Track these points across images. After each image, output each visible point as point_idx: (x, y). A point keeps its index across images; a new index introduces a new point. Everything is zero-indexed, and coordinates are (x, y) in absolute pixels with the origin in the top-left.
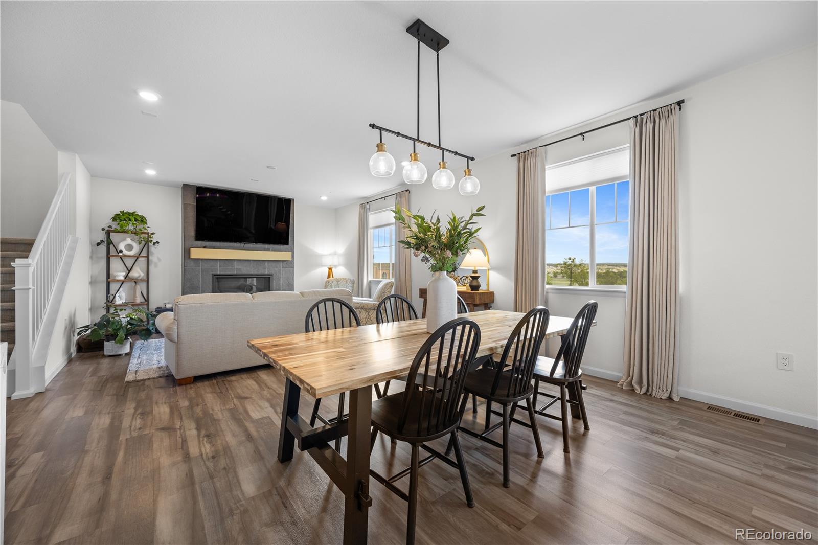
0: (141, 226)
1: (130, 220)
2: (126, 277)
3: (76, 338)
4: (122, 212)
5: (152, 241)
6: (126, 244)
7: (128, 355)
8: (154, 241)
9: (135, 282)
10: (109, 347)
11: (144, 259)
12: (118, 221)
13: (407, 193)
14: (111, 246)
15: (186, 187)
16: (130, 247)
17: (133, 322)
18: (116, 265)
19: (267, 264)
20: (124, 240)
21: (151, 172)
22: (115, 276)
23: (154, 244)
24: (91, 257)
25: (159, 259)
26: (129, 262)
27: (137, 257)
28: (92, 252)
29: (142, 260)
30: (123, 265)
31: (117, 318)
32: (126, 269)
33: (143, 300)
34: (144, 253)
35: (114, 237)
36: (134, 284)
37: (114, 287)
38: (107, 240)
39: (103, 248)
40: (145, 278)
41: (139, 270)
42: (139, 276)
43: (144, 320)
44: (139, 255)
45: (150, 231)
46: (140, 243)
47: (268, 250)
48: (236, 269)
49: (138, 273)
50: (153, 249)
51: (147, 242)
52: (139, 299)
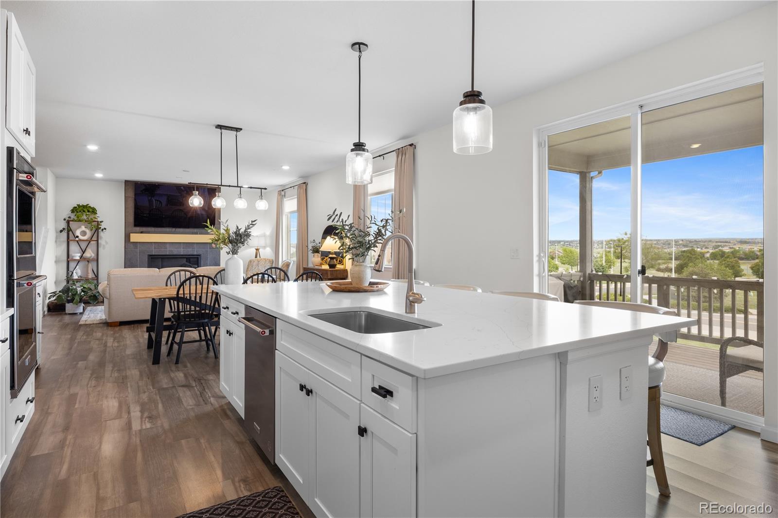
0: (92, 216)
1: (84, 211)
2: (81, 257)
3: (47, 301)
4: (78, 205)
5: (101, 228)
6: (82, 231)
7: (81, 314)
8: (102, 228)
9: (88, 261)
10: (69, 307)
11: (95, 242)
12: (76, 212)
13: (304, 185)
14: (70, 233)
15: (127, 182)
16: (84, 233)
17: (85, 290)
18: (74, 247)
19: (195, 245)
20: (80, 227)
21: (99, 175)
22: (73, 257)
23: (103, 230)
24: (56, 241)
25: (107, 243)
26: (83, 245)
27: (89, 241)
28: (57, 238)
29: (93, 243)
30: (79, 247)
31: (74, 287)
32: (81, 250)
33: (94, 276)
34: (95, 238)
35: (73, 225)
36: (87, 263)
37: (72, 265)
38: (68, 228)
39: (65, 234)
40: (96, 258)
41: (91, 251)
42: (91, 257)
43: (92, 289)
44: (91, 239)
45: (99, 220)
46: (91, 230)
47: (196, 233)
48: (168, 251)
49: (89, 254)
50: (101, 234)
51: (97, 228)
52: (91, 275)
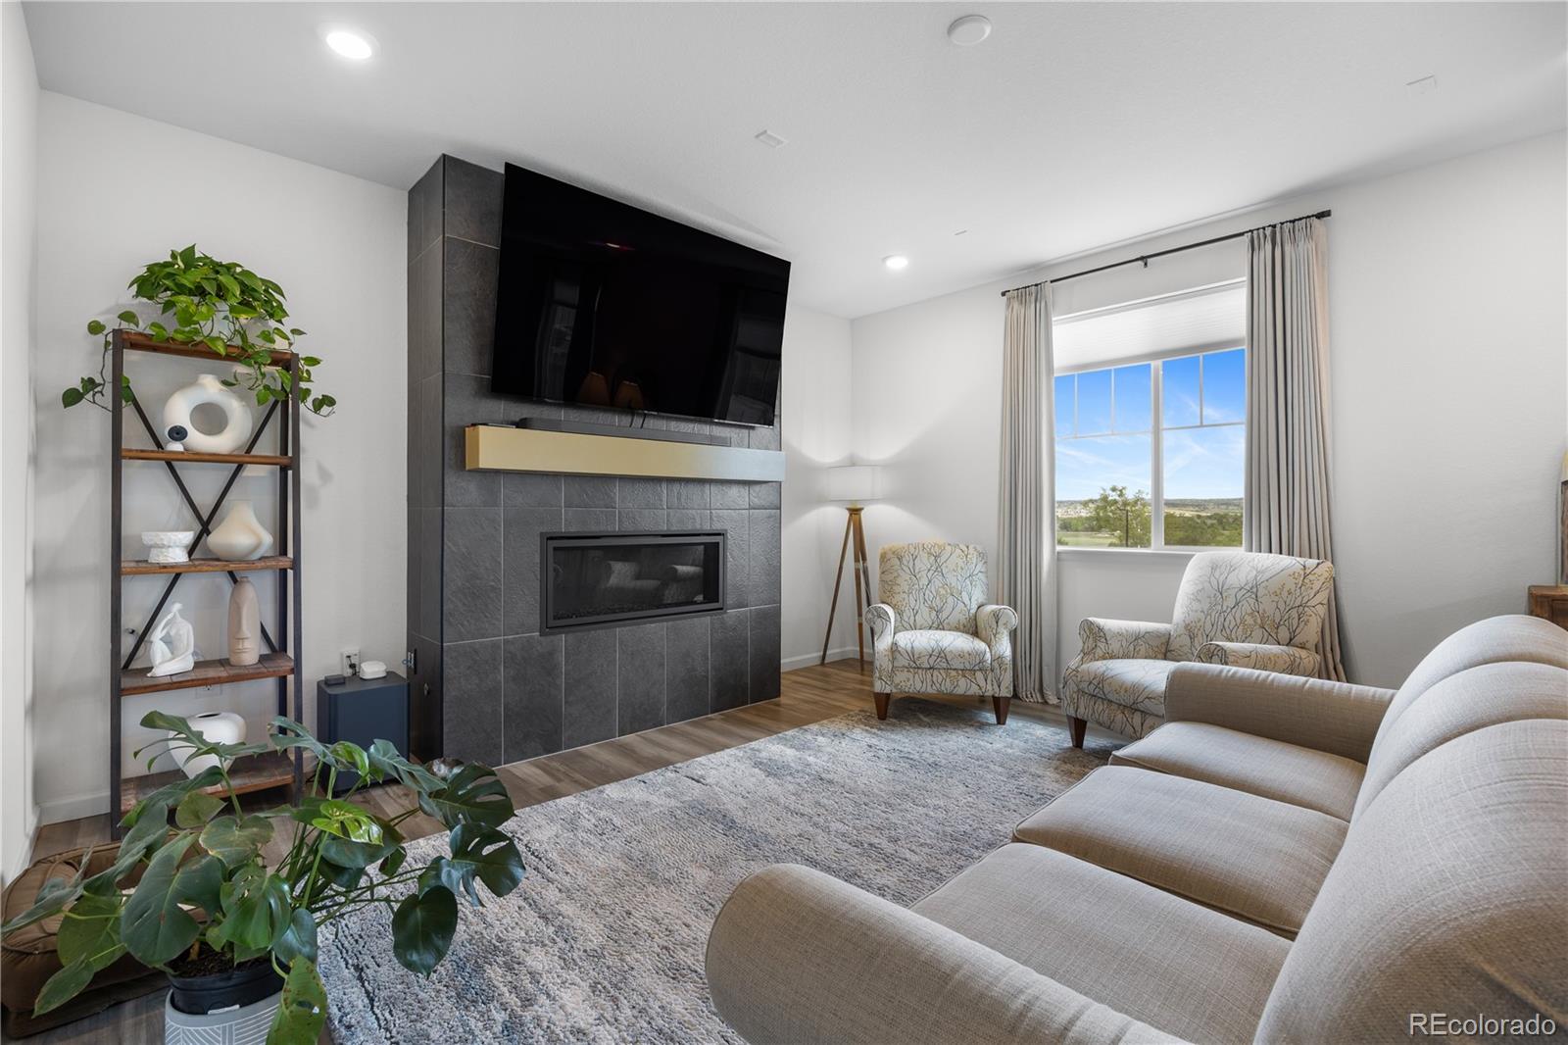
0: (260, 327)
1: (218, 293)
2: (195, 548)
4: (185, 255)
5: (308, 392)
6: (199, 404)
8: (316, 393)
9: (232, 574)
11: (269, 471)
12: (167, 292)
14: (128, 411)
16: (211, 418)
18: (150, 497)
20: (190, 382)
22: (147, 548)
23: (314, 406)
24: (36, 460)
25: (325, 475)
26: (205, 484)
27: (237, 463)
28: (42, 436)
29: (259, 478)
30: (179, 497)
32: (188, 513)
34: (267, 446)
35: (146, 368)
36: (229, 583)
37: (142, 594)
38: (113, 384)
39: (93, 416)
40: (276, 553)
41: (252, 518)
42: (256, 550)
44: (249, 451)
45: (301, 348)
46: (254, 404)
49: (248, 532)
50: (307, 428)
51: (286, 396)
